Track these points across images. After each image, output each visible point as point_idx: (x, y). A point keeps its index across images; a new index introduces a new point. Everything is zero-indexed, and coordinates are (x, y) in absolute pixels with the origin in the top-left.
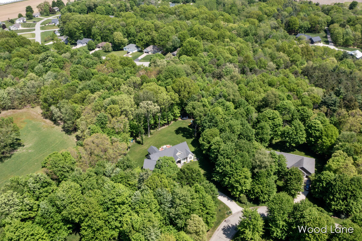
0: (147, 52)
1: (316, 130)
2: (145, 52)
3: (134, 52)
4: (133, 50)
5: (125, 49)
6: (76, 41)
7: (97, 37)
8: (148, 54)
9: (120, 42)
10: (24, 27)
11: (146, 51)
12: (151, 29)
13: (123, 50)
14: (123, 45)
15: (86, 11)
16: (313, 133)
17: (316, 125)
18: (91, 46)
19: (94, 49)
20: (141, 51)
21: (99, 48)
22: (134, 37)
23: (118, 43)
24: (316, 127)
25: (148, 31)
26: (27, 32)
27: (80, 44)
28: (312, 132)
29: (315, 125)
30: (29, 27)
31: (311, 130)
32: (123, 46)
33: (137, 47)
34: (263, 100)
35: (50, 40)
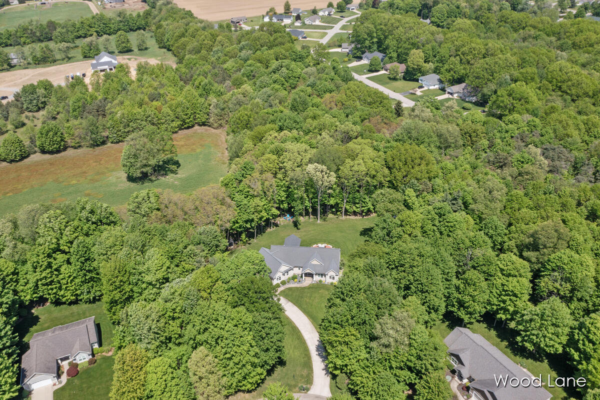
0: (451, 94)
1: (587, 337)
2: (449, 93)
3: (432, 88)
4: (431, 86)
5: (421, 80)
6: (363, 53)
7: (390, 53)
8: (450, 96)
9: (416, 67)
10: (323, 22)
11: (449, 91)
12: (475, 54)
13: (417, 80)
14: (420, 72)
15: (418, 9)
16: (581, 342)
17: (593, 329)
18: (373, 65)
19: (377, 71)
20: (443, 90)
21: (386, 70)
22: (443, 64)
23: (413, 68)
24: (589, 332)
25: (468, 57)
26: (321, 29)
27: (366, 59)
28: (579, 340)
29: (590, 326)
30: (329, 23)
31: (578, 334)
32: (419, 74)
33: (441, 81)
34: (532, 236)
35: (335, 46)
